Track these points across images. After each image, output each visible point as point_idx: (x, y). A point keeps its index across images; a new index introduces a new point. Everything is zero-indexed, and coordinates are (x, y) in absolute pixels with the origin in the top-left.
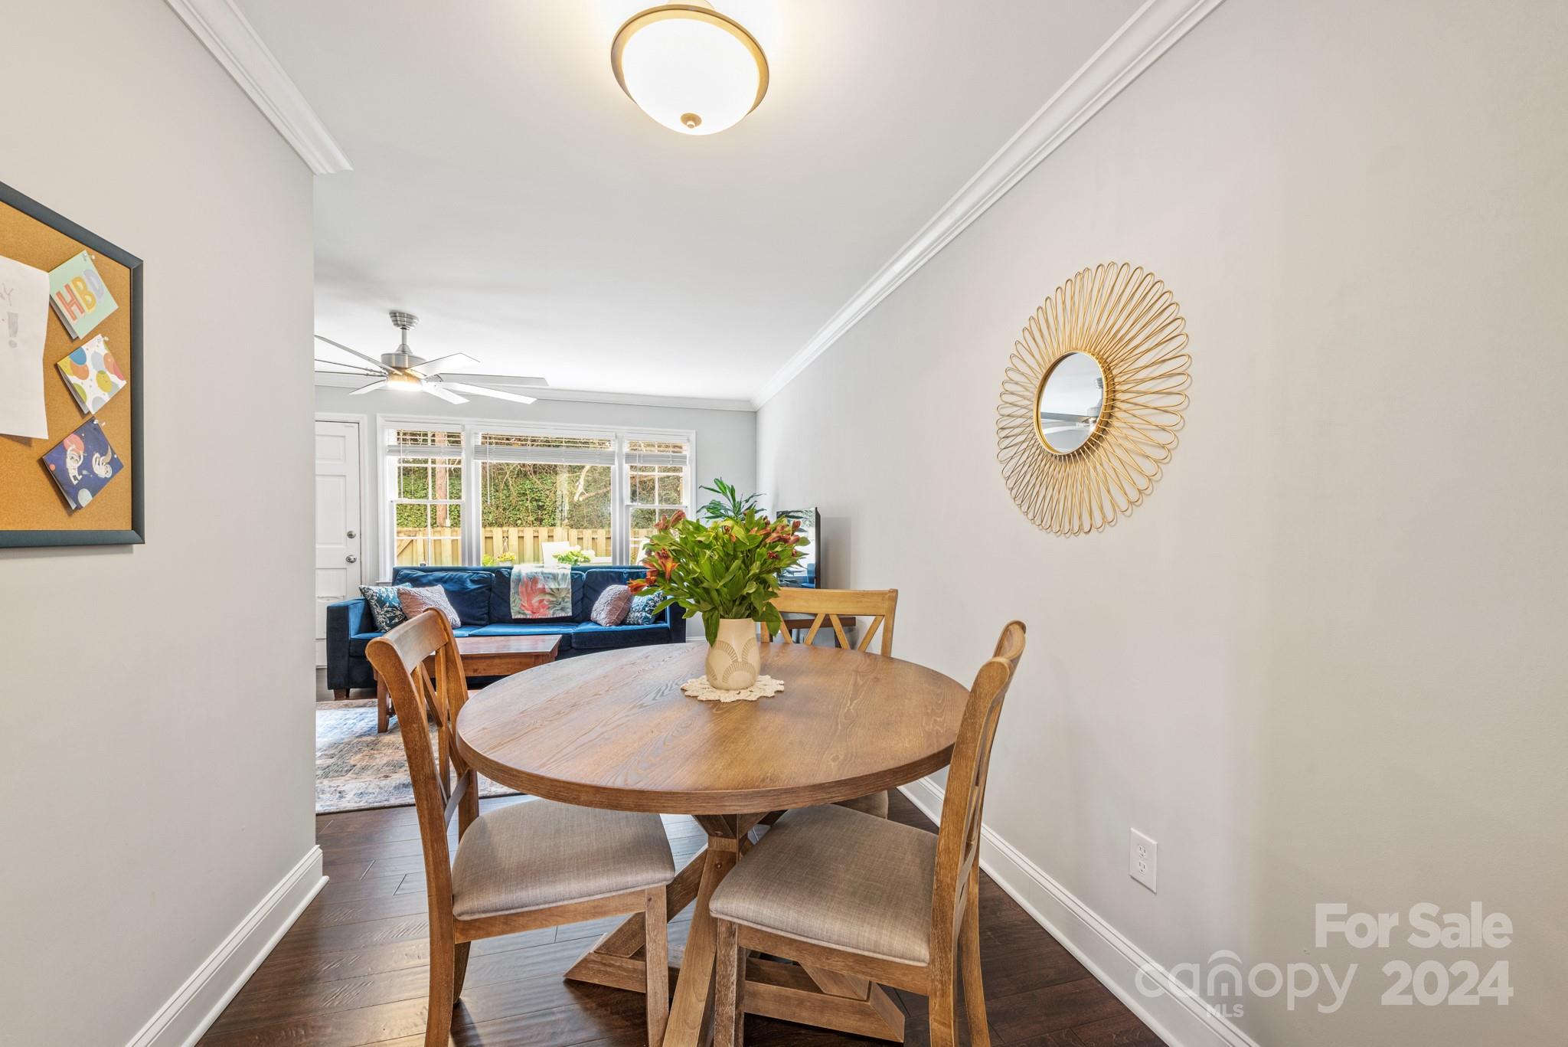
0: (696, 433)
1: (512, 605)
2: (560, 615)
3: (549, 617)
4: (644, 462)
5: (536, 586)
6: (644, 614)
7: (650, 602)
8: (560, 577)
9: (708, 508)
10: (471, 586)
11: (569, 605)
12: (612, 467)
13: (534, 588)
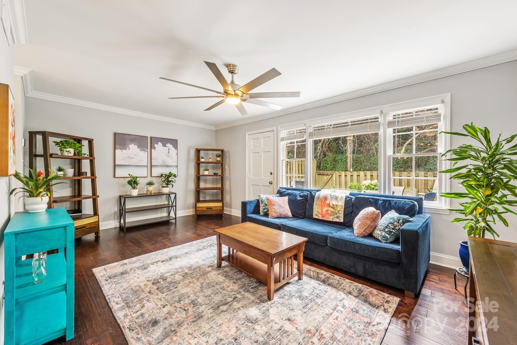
0: (451, 94)
1: (314, 210)
2: (336, 221)
3: (330, 220)
4: (401, 125)
5: (326, 202)
6: (383, 233)
7: (390, 225)
8: (339, 198)
9: (455, 152)
10: (299, 198)
11: (342, 216)
12: (380, 132)
13: (325, 203)
